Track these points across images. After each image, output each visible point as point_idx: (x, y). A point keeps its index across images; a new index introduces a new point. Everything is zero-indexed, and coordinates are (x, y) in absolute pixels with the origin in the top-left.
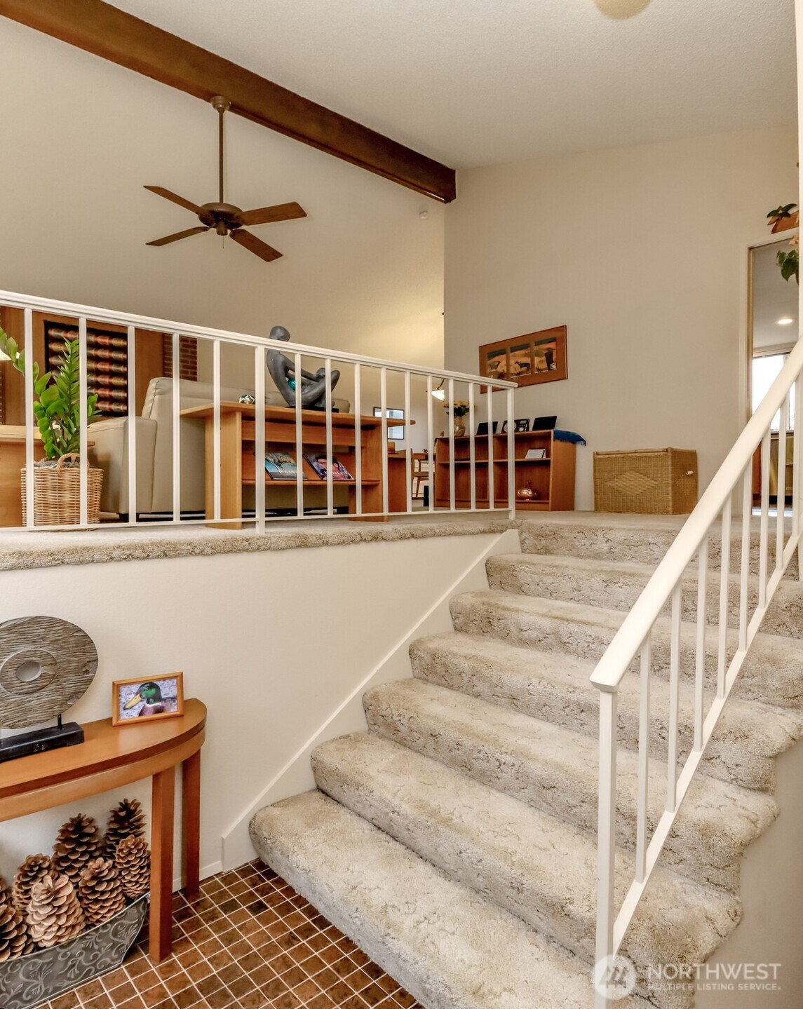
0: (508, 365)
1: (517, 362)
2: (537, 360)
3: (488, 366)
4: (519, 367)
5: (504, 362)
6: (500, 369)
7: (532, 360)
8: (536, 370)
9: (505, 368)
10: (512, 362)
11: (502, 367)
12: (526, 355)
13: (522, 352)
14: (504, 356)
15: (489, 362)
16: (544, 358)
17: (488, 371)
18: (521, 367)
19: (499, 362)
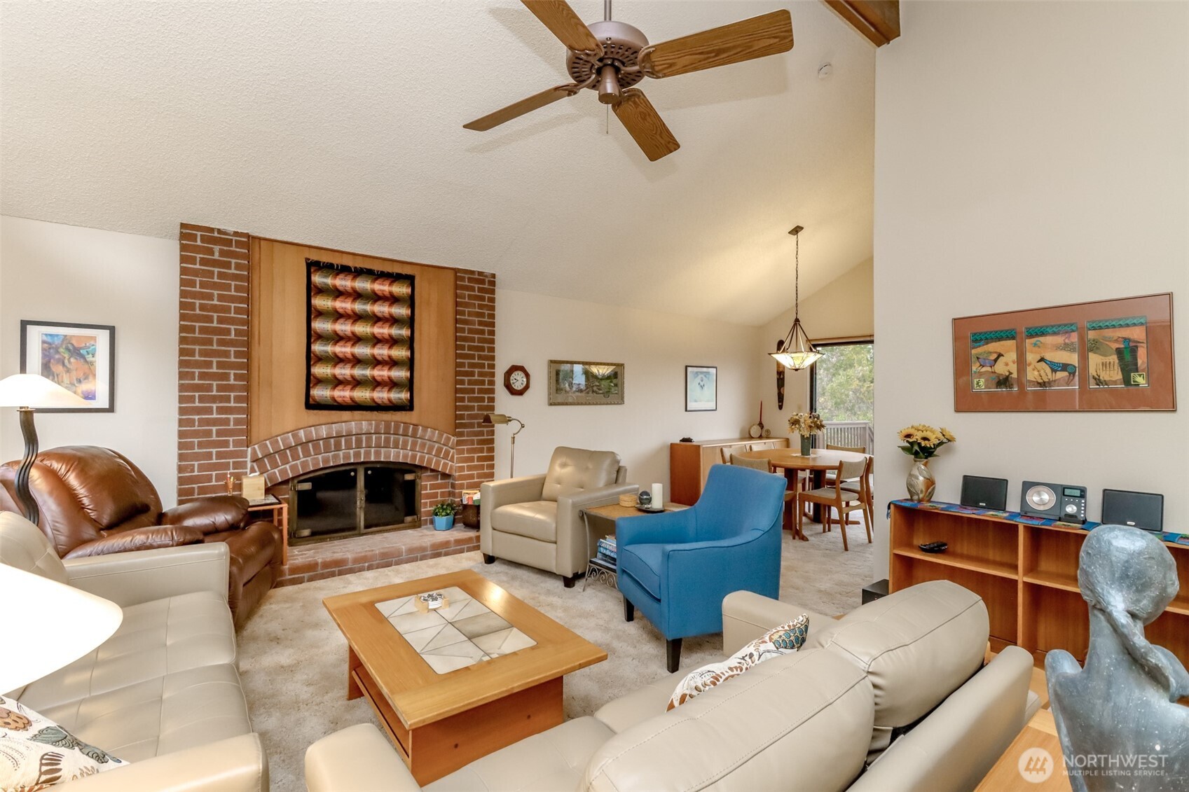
0: (1021, 362)
1: (1042, 360)
2: (1094, 360)
3: (974, 359)
4: (1048, 370)
5: (1011, 356)
6: (1001, 368)
7: (1084, 359)
8: (1092, 381)
9: (1013, 368)
10: (1031, 357)
11: (1007, 364)
12: (1066, 347)
13: (1059, 340)
14: (1011, 344)
15: (974, 351)
16: (1114, 359)
17: (974, 369)
18: (1054, 371)
19: (1000, 355)
